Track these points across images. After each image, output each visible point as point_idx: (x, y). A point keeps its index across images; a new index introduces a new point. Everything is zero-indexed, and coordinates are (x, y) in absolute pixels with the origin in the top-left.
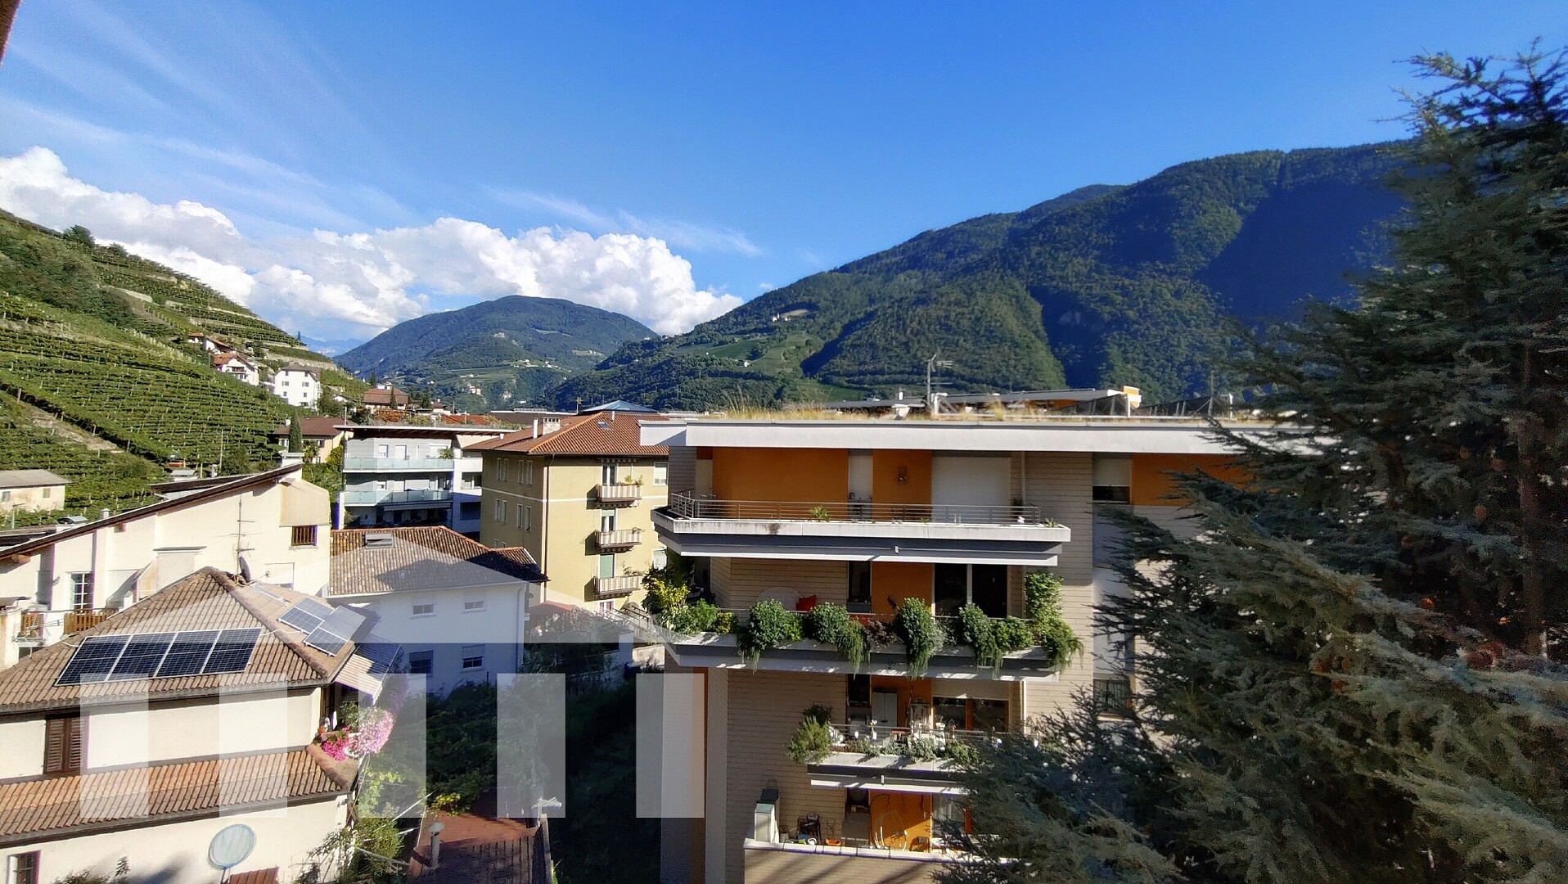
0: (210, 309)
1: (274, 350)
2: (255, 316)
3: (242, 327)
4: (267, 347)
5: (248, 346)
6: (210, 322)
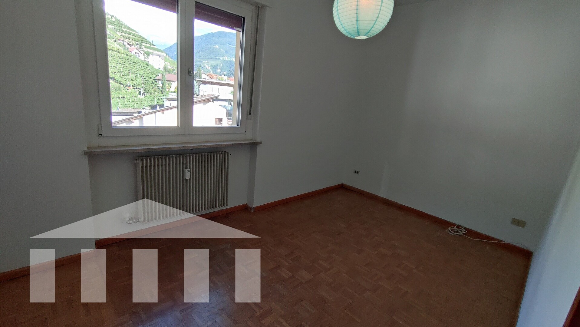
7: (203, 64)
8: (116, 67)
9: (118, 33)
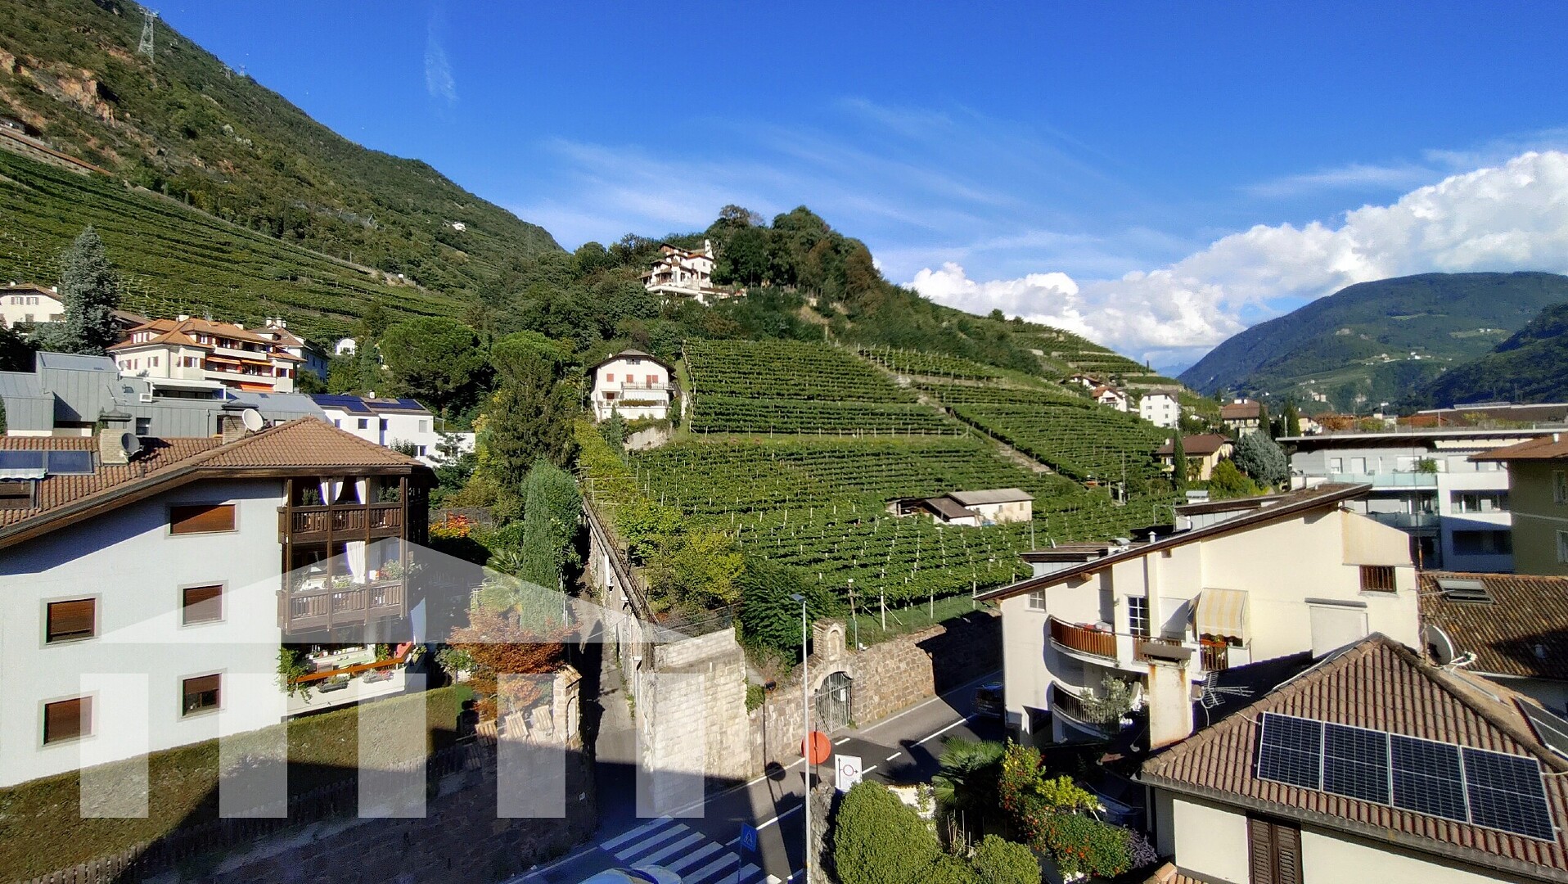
0: (1081, 353)
1: (1131, 380)
2: (1113, 352)
3: (1104, 364)
4: (1126, 378)
5: (1111, 379)
6: (1082, 364)
7: (1300, 390)
8: (1062, 440)
9: (1071, 365)
